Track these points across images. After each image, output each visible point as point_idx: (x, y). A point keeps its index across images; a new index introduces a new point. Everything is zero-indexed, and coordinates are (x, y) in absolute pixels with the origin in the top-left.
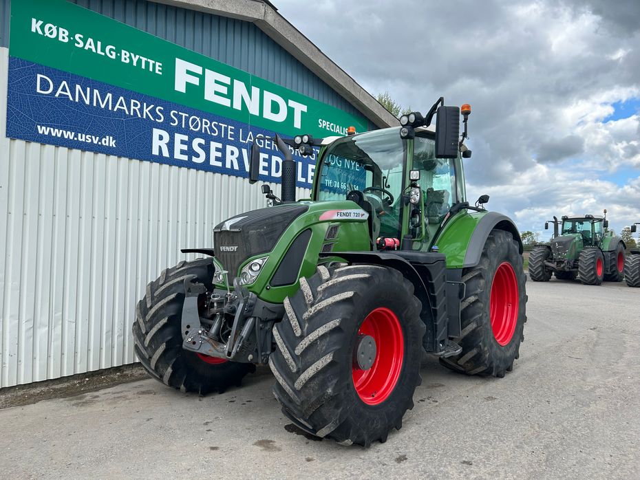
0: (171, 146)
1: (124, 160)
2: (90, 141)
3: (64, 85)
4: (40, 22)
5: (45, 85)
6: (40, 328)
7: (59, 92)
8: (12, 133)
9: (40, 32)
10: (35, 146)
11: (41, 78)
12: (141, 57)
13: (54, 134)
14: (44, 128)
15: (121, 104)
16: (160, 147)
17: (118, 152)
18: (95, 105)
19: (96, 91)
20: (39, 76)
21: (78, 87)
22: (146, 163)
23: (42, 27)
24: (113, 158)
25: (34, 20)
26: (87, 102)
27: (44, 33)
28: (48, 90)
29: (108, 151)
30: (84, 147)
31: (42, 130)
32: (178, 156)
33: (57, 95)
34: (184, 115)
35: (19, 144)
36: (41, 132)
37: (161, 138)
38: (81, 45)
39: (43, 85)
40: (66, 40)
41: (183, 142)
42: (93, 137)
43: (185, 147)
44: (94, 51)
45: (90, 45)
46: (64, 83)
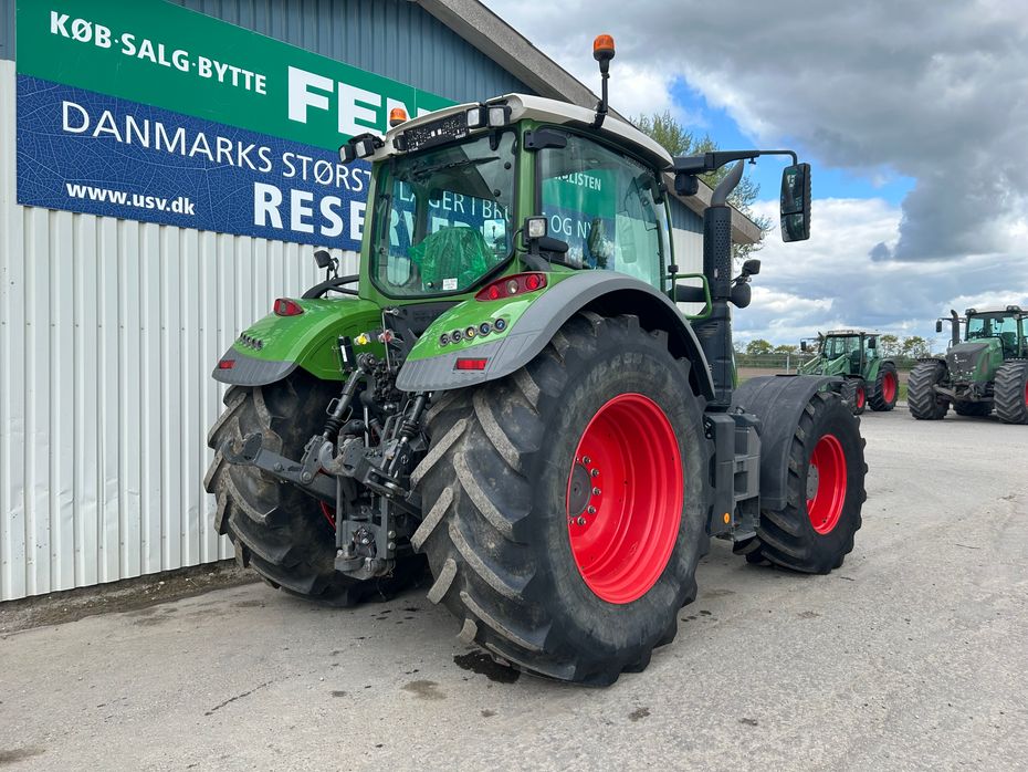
0: (285, 210)
1: (209, 236)
2: (152, 206)
3: (107, 119)
4: (65, 18)
5: (76, 119)
6: (83, 502)
7: (100, 128)
8: (29, 194)
9: (65, 33)
10: (63, 217)
11: (69, 107)
12: (231, 68)
13: (93, 197)
14: (77, 187)
15: (201, 145)
16: (267, 213)
17: (200, 222)
18: (158, 147)
19: (159, 126)
20: (66, 104)
21: (130, 120)
22: (245, 240)
23: (68, 25)
24: (190, 233)
25: (54, 15)
26: (146, 143)
27: (71, 34)
28: (81, 126)
29: (182, 222)
30: (144, 216)
31: (74, 191)
32: (297, 226)
33: (96, 134)
34: (305, 159)
35: (39, 213)
36: (72, 194)
37: (268, 197)
38: (132, 51)
39: (72, 118)
40: (108, 44)
41: (304, 203)
42: (158, 200)
43: (309, 212)
44: (153, 59)
45: (147, 50)
46: (107, 113)
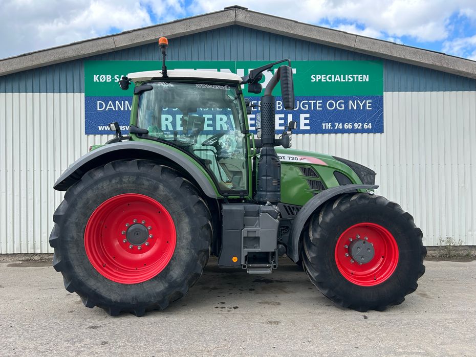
2: (124, 129)
3: (110, 104)
4: (98, 76)
5: (101, 106)
7: (108, 107)
8: (88, 132)
9: (98, 81)
10: (98, 137)
13: (106, 129)
14: (101, 127)
16: (166, 125)
18: (126, 109)
19: (127, 102)
20: (98, 102)
21: (117, 102)
23: (99, 78)
25: (95, 76)
26: (122, 109)
27: (99, 80)
28: (103, 108)
31: (101, 128)
32: (178, 128)
33: (107, 109)
35: (91, 136)
36: (100, 129)
37: (167, 119)
38: (118, 80)
40: (110, 80)
41: (181, 119)
42: (126, 127)
46: (110, 102)
